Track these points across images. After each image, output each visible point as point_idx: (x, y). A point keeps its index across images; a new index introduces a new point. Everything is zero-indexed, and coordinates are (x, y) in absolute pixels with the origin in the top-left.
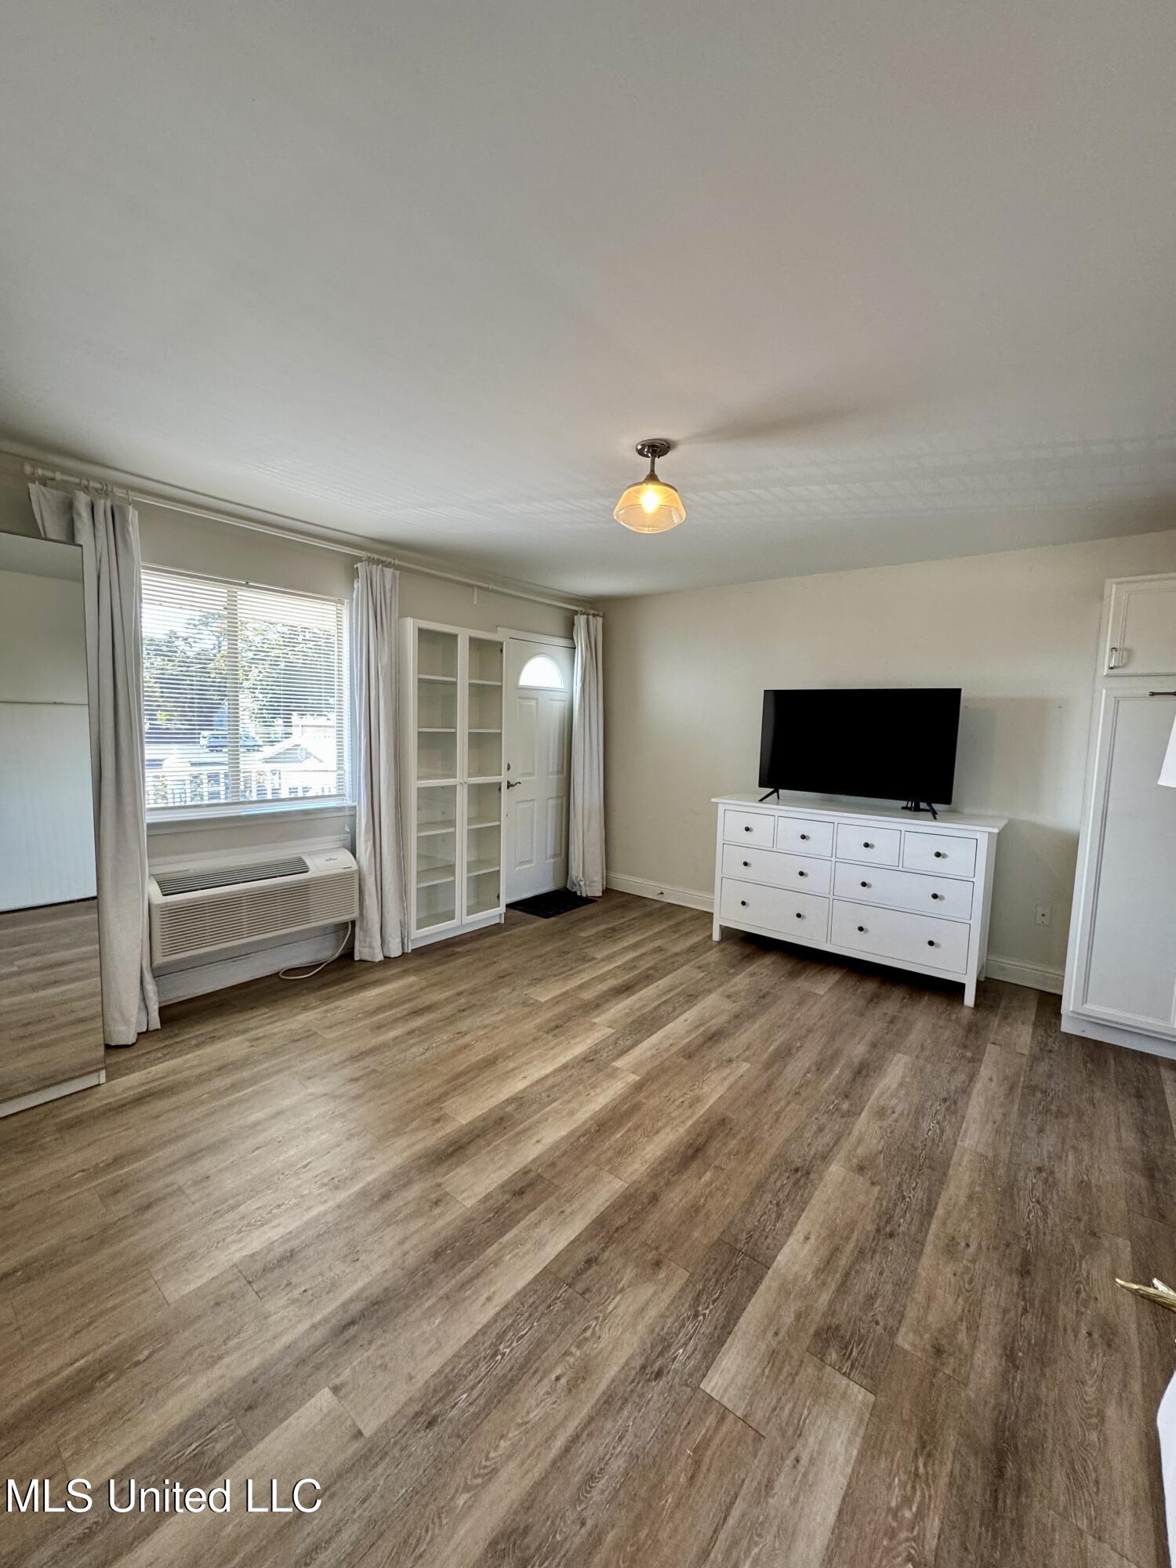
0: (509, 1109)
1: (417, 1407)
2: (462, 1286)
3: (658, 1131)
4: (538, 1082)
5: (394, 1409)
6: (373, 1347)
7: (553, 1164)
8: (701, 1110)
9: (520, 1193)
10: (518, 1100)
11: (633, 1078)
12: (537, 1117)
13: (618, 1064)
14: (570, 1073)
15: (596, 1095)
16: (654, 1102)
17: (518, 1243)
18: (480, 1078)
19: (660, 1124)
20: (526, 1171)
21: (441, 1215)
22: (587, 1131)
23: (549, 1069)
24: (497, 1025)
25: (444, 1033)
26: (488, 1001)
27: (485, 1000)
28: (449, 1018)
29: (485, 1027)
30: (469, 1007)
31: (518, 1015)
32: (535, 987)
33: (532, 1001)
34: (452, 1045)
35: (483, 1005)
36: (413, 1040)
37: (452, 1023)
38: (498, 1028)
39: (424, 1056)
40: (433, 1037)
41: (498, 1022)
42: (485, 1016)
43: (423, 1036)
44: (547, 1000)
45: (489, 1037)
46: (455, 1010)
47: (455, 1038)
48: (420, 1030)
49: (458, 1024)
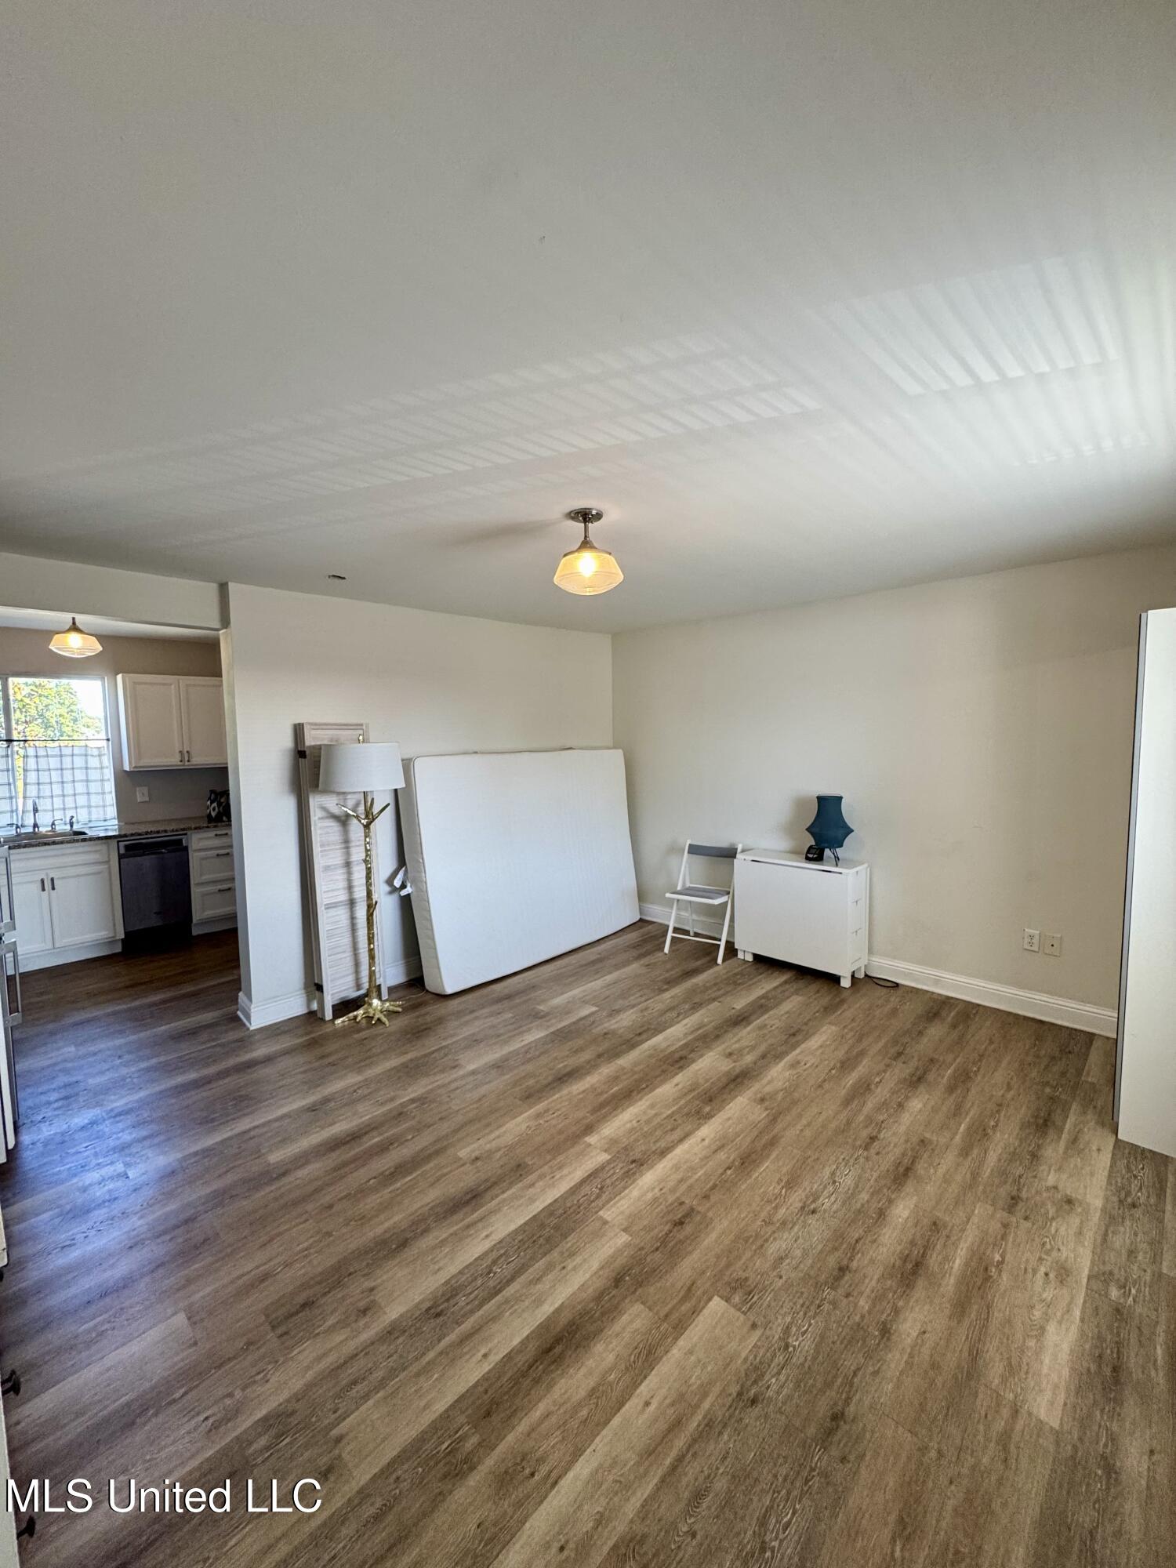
0: (707, 1109)
3: (584, 1091)
4: (686, 1136)
7: (663, 1071)
8: (540, 1107)
9: (681, 1058)
10: (702, 1117)
11: (592, 1139)
12: (683, 1102)
13: (605, 1157)
14: (658, 1145)
15: (631, 1121)
16: (580, 1114)
18: (749, 1139)
19: (581, 1096)
20: (681, 1068)
22: (639, 1092)
23: (679, 1151)
24: (770, 1229)
25: (835, 1213)
26: (817, 1302)
27: (826, 1307)
28: (853, 1249)
29: (784, 1223)
30: (838, 1279)
31: (748, 1254)
32: (746, 1359)
33: (737, 1299)
34: (808, 1189)
35: (819, 1287)
36: (866, 1199)
37: (839, 1236)
38: (764, 1221)
39: (827, 1171)
40: (844, 1203)
41: (770, 1236)
42: (798, 1253)
43: (859, 1206)
44: (712, 1304)
45: (769, 1201)
46: (857, 1271)
47: (814, 1202)
48: (873, 1218)
49: (828, 1233)
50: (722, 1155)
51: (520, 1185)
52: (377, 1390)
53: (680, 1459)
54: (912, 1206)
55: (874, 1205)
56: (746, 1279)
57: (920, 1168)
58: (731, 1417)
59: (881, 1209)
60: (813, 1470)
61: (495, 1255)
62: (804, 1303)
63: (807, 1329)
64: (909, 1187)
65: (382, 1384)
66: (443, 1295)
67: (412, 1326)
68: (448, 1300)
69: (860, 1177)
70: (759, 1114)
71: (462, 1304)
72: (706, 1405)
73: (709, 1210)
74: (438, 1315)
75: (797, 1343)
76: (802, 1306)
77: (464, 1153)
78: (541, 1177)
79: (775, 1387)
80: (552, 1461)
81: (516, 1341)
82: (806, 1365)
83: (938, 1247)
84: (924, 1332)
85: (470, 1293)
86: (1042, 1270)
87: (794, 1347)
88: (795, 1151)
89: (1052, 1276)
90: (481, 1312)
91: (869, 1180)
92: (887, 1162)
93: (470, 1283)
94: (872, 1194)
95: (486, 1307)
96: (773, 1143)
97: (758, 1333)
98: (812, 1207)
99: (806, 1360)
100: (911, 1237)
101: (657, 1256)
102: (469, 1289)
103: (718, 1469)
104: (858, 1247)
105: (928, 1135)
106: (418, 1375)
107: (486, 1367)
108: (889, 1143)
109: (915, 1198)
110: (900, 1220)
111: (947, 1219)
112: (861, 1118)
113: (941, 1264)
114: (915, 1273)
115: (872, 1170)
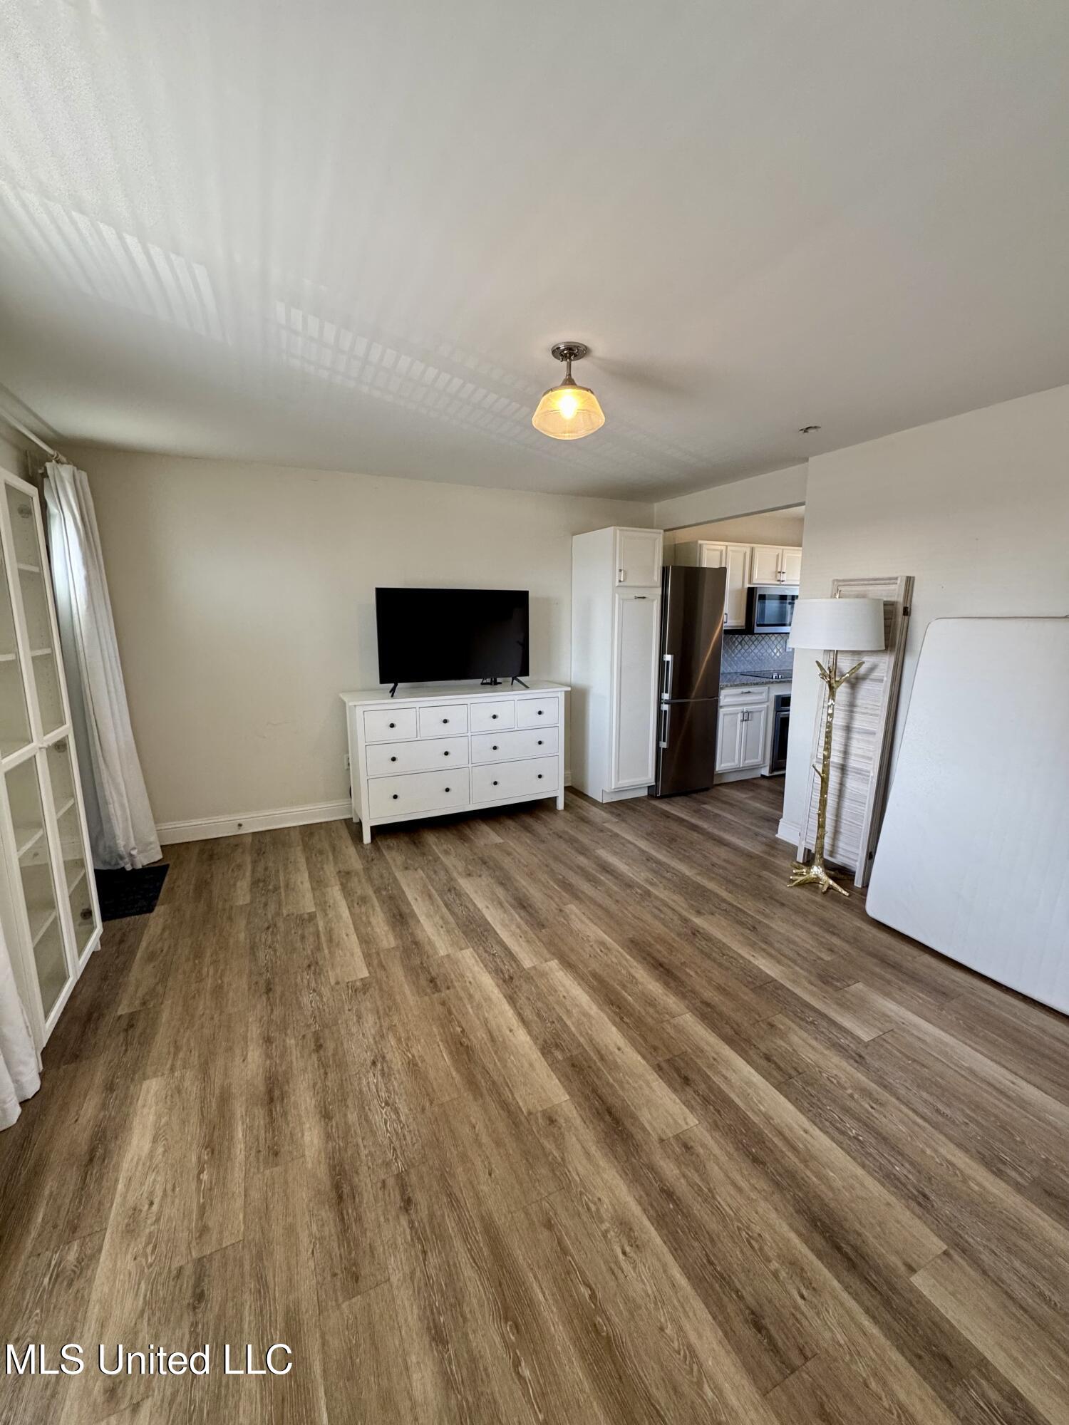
1: (913, 1204)
2: (794, 1149)
4: (524, 1023)
5: (917, 1221)
6: (862, 1230)
10: (548, 1046)
15: (566, 993)
16: (594, 965)
17: (745, 1097)
21: (704, 1146)
23: (507, 1009)
24: (385, 1025)
25: (360, 1078)
26: (317, 1018)
27: (311, 1021)
28: (323, 1065)
29: (382, 1036)
30: (317, 1040)
31: (379, 1003)
32: (327, 972)
33: (358, 984)
34: (397, 1076)
35: (325, 1026)
36: (349, 1116)
37: (341, 1065)
38: (395, 1026)
39: (404, 1110)
40: (361, 1092)
41: (380, 1022)
42: (354, 1030)
43: (349, 1103)
44: (367, 972)
45: (408, 1039)
46: (310, 1055)
47: (383, 1070)
48: (330, 1104)
49: (349, 1059)
50: (482, 1034)
51: (525, 925)
54: (307, 1153)
56: (365, 994)
57: (327, 1214)
58: (313, 957)
59: (330, 1119)
62: (324, 1012)
63: (311, 1005)
64: (322, 1172)
69: (373, 1133)
72: (326, 951)
73: (431, 1000)
83: (263, 1132)
84: (244, 1060)
88: (448, 1098)
91: (363, 1139)
92: (366, 1183)
96: (472, 1084)
97: (333, 982)
100: (289, 1118)
104: (322, 1071)
108: (387, 1220)
109: (310, 1166)
110: (308, 1126)
111: (267, 1172)
112: (451, 1225)
113: (254, 1119)
114: (270, 1092)
115: (371, 1154)
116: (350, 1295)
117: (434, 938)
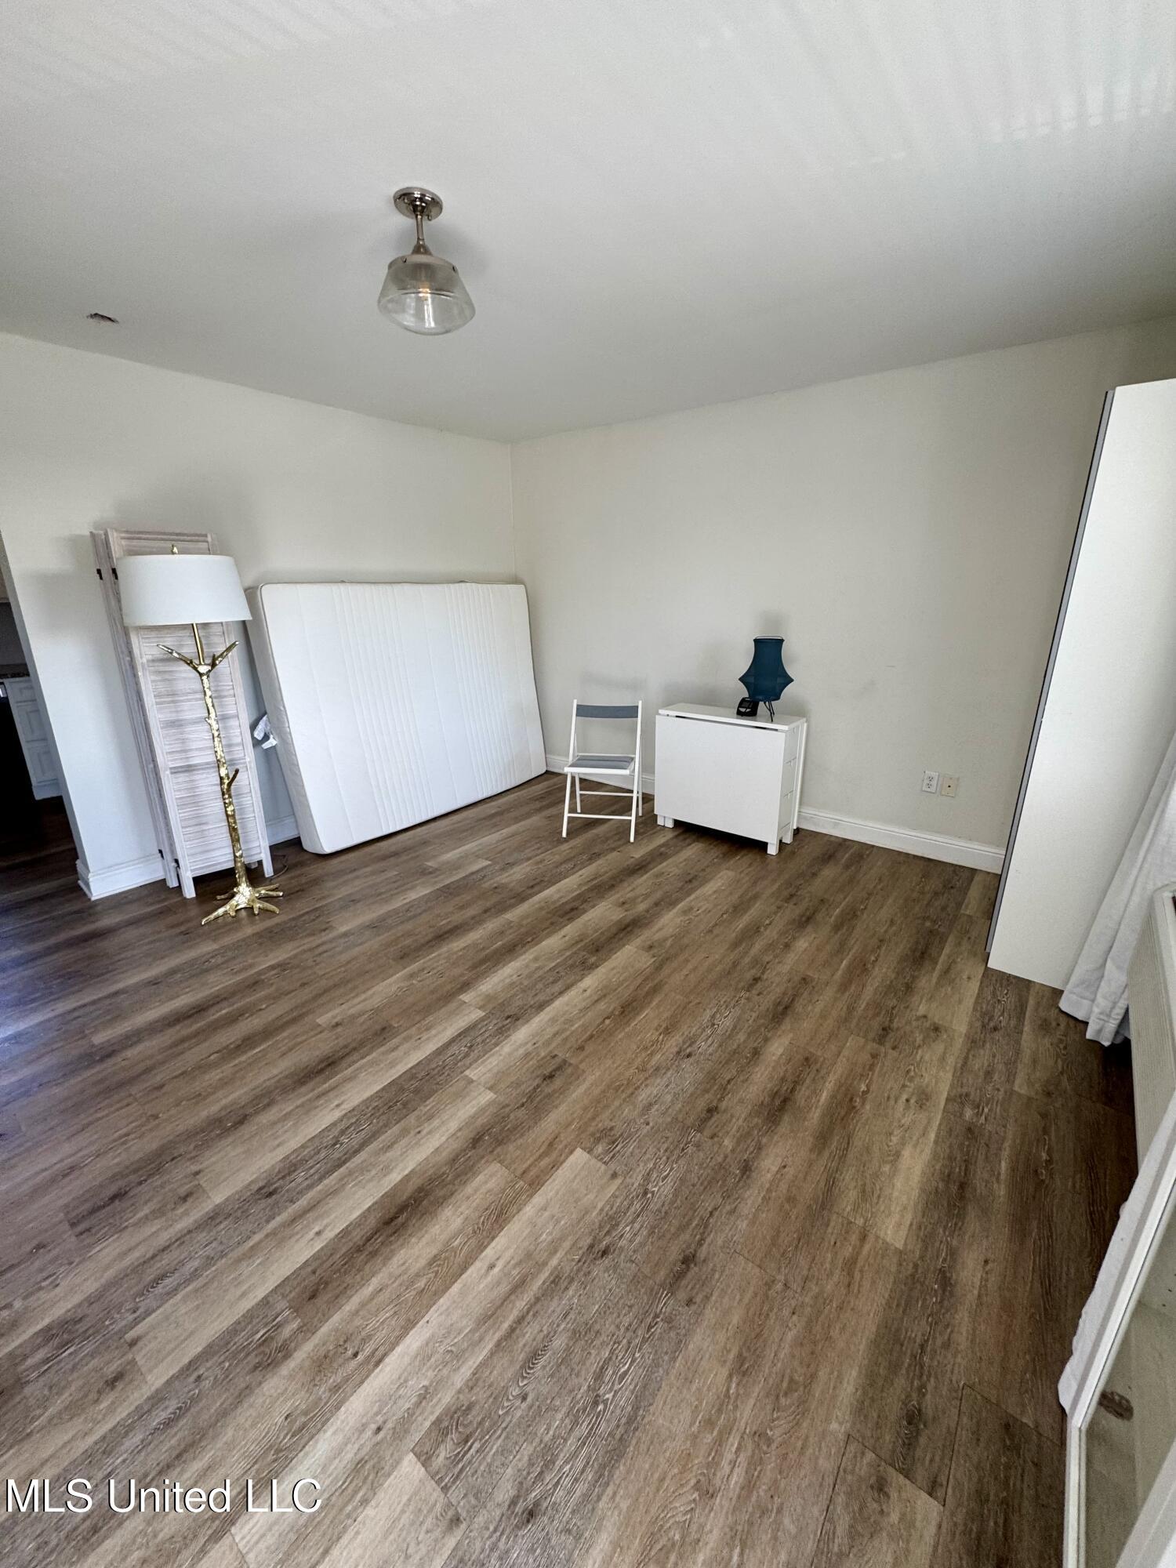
0: (593, 959)
3: (464, 948)
4: (568, 988)
7: (552, 924)
8: (414, 967)
9: (572, 910)
10: (587, 968)
11: (466, 997)
12: (568, 954)
13: (481, 1014)
14: (537, 999)
15: (512, 976)
16: (457, 971)
18: (632, 988)
19: (461, 953)
20: (571, 920)
22: (524, 945)
23: (558, 1003)
24: (642, 1076)
25: (711, 1055)
26: (682, 1146)
27: (690, 1149)
29: (657, 1069)
30: (704, 1121)
31: (617, 1103)
32: (602, 1210)
33: (600, 1149)
34: (686, 1034)
35: (685, 1130)
36: (742, 1040)
37: (711, 1077)
38: (637, 1068)
39: (708, 1013)
40: (720, 1045)
41: (641, 1084)
42: (669, 1098)
43: (735, 1047)
44: (572, 1158)
45: (646, 1048)
46: (725, 1111)
47: (690, 1045)
48: (747, 1058)
49: (701, 1076)
50: (602, 1006)
51: (382, 1049)
52: (188, 1281)
53: (520, 1320)
54: (787, 1043)
55: (752, 1045)
56: (612, 1129)
57: (798, 1007)
58: (578, 1270)
59: (755, 1049)
60: (656, 1316)
61: (342, 1126)
62: (668, 1148)
63: (668, 1174)
64: (787, 1024)
65: (195, 1275)
66: (279, 1172)
67: (239, 1208)
68: (283, 1177)
69: (739, 1019)
70: (646, 961)
71: (299, 1180)
72: (554, 1262)
73: (581, 1062)
74: (270, 1194)
75: (656, 1189)
76: (666, 1151)
77: (323, 1020)
78: (407, 1039)
79: (628, 1236)
80: (380, 1336)
81: (357, 1213)
82: (663, 1210)
83: (807, 1081)
84: (785, 1167)
85: (311, 1168)
86: (905, 1097)
87: (653, 1193)
88: (678, 996)
89: (912, 1101)
90: (320, 1187)
91: (748, 1021)
92: (766, 1002)
93: (311, 1158)
94: (749, 1035)
95: (326, 1182)
96: (655, 990)
97: (618, 1181)
98: (688, 1051)
99: (663, 1205)
100: (782, 1074)
101: (521, 1113)
102: (311, 1163)
103: (558, 1326)
104: (729, 1087)
105: (810, 973)
106: (239, 1261)
107: (318, 1245)
108: (772, 983)
109: (791, 1035)
110: (774, 1058)
111: (819, 1053)
112: (747, 960)
113: (808, 1097)
114: (782, 1109)
115: (752, 1010)
116: (812, 980)
117: (453, 1125)
